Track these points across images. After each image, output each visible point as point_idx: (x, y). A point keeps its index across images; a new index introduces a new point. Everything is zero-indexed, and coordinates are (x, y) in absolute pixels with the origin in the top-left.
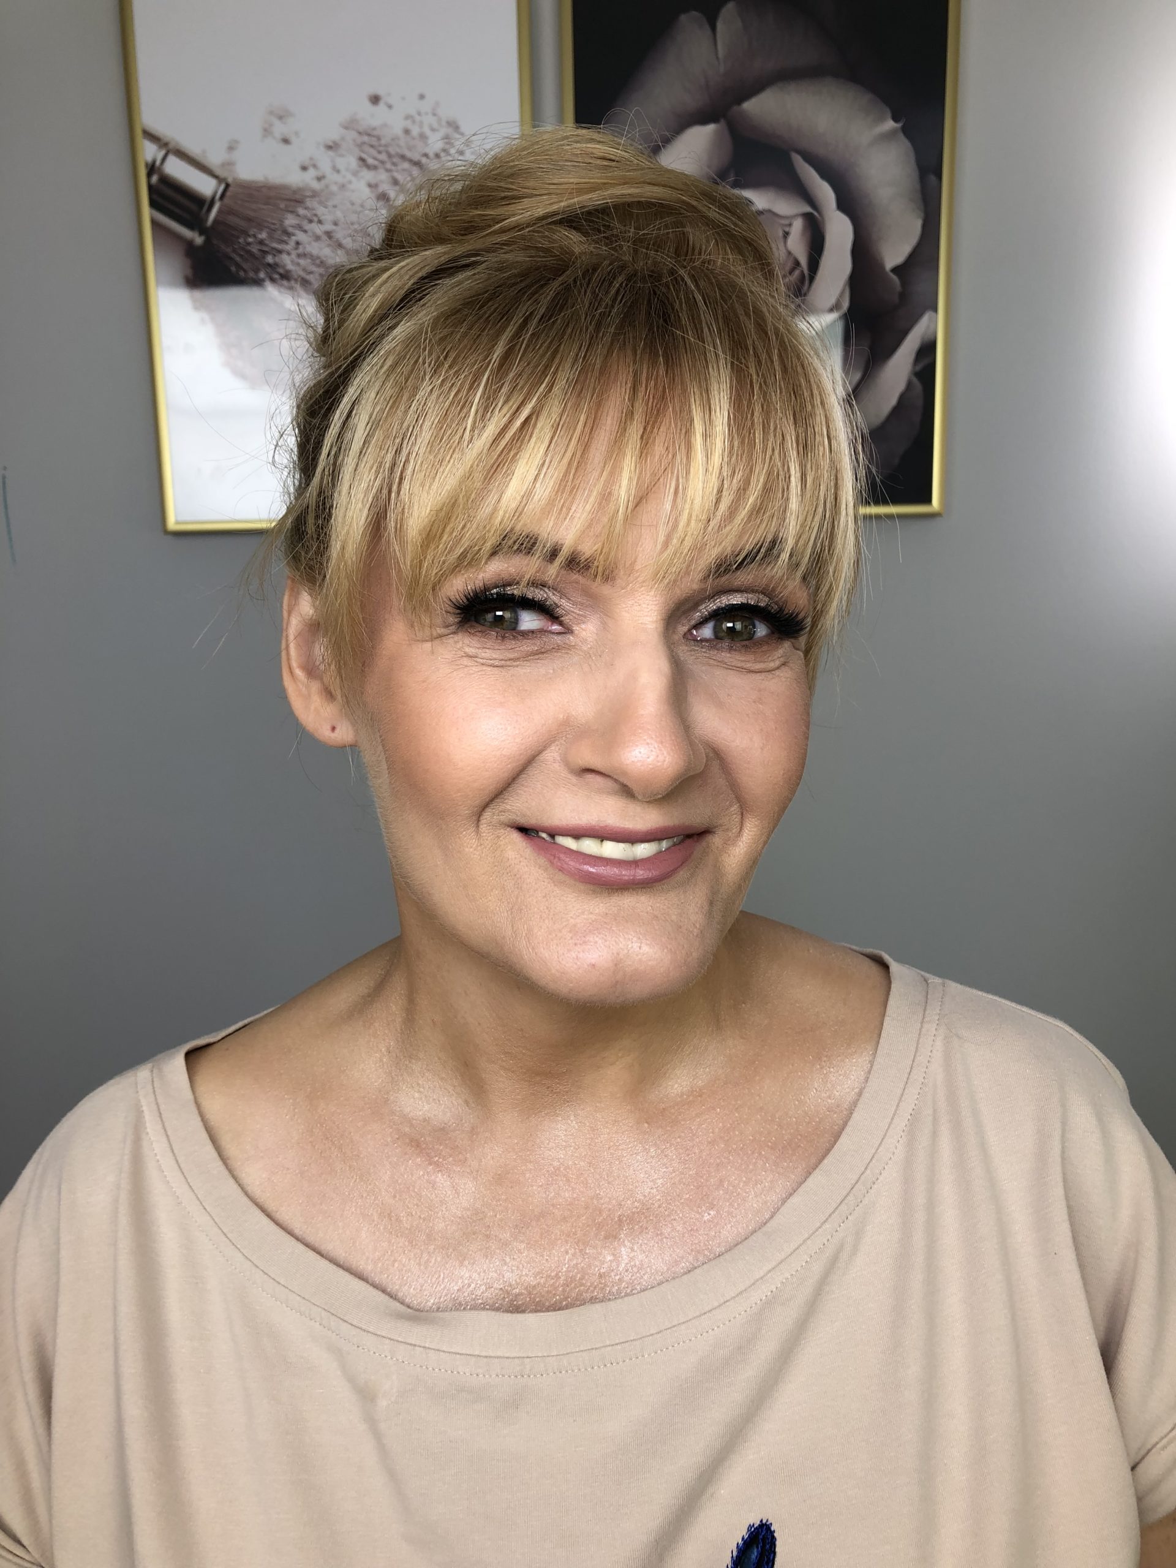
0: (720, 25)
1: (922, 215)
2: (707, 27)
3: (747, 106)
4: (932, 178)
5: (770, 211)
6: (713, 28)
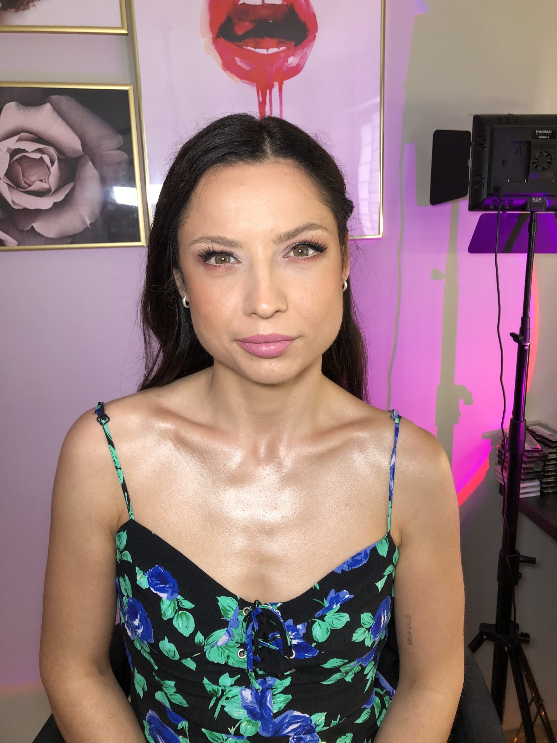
0: (118, 152)
1: (56, 237)
2: (118, 146)
3: (90, 163)
4: (70, 240)
5: (50, 174)
6: (118, 149)
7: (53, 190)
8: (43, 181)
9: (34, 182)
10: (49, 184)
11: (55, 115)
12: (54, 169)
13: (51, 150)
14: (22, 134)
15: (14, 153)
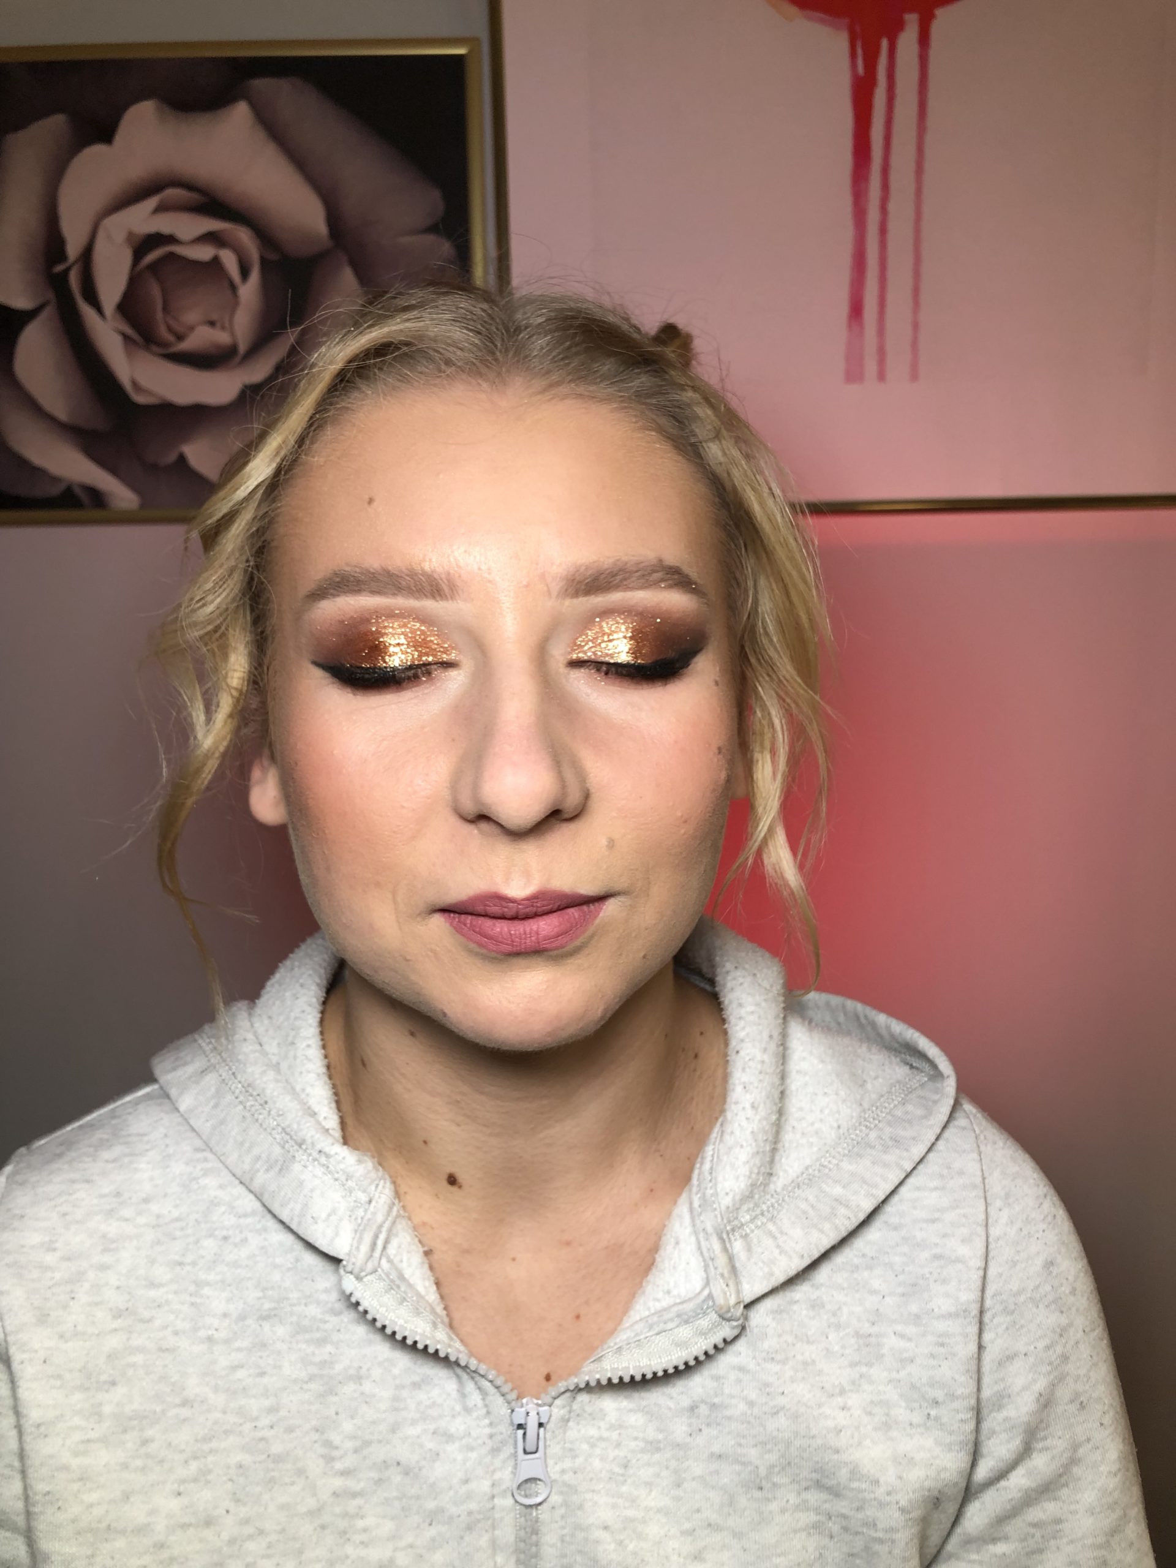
2: (429, 223)
3: (348, 272)
5: (237, 304)
6: (429, 230)
7: (242, 348)
8: (218, 325)
9: (192, 328)
10: (232, 334)
11: (261, 135)
12: (249, 291)
13: (244, 236)
14: (171, 193)
15: (144, 245)
